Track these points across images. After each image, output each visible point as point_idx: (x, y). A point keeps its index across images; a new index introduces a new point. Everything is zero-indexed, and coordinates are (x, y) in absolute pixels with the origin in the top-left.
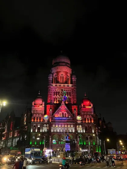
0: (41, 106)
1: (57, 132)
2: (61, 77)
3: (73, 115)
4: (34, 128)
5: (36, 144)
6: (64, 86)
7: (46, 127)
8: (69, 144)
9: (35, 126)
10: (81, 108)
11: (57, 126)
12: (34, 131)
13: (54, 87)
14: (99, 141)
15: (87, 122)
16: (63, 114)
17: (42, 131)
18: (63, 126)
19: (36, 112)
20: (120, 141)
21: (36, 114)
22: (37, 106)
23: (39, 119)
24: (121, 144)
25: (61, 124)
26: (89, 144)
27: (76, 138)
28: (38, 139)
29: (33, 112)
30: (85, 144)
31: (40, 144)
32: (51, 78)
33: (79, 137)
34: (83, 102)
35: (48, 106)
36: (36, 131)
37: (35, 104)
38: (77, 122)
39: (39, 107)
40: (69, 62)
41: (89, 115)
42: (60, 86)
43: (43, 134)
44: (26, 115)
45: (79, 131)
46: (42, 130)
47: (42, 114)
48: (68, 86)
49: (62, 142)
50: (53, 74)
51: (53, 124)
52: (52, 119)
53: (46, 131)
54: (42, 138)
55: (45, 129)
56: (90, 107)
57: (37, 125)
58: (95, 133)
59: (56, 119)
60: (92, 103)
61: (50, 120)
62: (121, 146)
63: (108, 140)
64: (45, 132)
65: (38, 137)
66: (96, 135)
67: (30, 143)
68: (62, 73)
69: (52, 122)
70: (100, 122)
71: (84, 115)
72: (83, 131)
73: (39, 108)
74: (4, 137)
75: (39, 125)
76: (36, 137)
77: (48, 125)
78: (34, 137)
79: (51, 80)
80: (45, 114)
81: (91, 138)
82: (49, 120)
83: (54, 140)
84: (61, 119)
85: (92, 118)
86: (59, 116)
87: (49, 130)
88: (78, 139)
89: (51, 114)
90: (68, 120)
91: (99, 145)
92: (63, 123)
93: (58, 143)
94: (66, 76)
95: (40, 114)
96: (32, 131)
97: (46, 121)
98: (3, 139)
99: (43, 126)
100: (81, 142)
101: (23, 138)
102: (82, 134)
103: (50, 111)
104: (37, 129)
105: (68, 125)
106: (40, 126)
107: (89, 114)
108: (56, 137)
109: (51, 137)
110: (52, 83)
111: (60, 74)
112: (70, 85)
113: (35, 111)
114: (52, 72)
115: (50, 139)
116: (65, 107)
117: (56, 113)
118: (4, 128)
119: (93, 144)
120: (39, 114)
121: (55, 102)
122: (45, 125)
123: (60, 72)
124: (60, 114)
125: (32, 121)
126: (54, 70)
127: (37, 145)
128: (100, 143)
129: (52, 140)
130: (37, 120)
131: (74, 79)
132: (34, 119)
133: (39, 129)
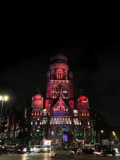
0: (40, 101)
1: (55, 125)
2: (59, 73)
3: (70, 109)
4: (34, 121)
5: (36, 135)
6: (62, 82)
7: (45, 120)
8: (67, 135)
9: (34, 120)
10: (77, 102)
11: (55, 119)
12: (34, 124)
13: (52, 83)
14: (94, 133)
15: (83, 115)
16: (61, 108)
17: (42, 124)
18: (61, 119)
19: (36, 107)
20: (113, 132)
21: (36, 108)
22: (37, 101)
23: (38, 113)
24: (114, 135)
25: (59, 117)
26: (85, 135)
27: (73, 130)
28: (38, 131)
29: (33, 107)
30: (81, 135)
31: (40, 135)
32: (49, 75)
33: (76, 129)
34: (79, 97)
35: (47, 101)
36: (36, 124)
37: (34, 99)
38: (74, 116)
39: (38, 101)
40: (66, 60)
41: (85, 109)
42: (58, 82)
43: (42, 126)
44: (26, 109)
45: (76, 124)
46: (42, 122)
47: (41, 108)
48: (65, 82)
49: (60, 133)
50: (51, 71)
51: (52, 117)
52: (50, 113)
53: (45, 123)
54: (41, 130)
55: (44, 122)
56: (86, 102)
57: (37, 119)
58: (90, 125)
59: (55, 113)
60: (88, 98)
61: (49, 113)
62: (114, 137)
63: (102, 131)
64: (44, 125)
65: (38, 129)
66: (91, 127)
67: (30, 135)
68: (60, 70)
69: (51, 115)
70: (95, 115)
71: (80, 109)
72: (79, 124)
73: (38, 103)
74: (6, 129)
75: (38, 118)
76: (36, 130)
77: (46, 118)
78: (34, 129)
79: (49, 76)
80: (44, 108)
81: (87, 130)
82: (47, 114)
83: (52, 132)
84: (59, 113)
85: (88, 112)
86: (57, 109)
87: (48, 123)
88: (75, 131)
89: (50, 108)
90: (65, 113)
91: (94, 136)
92: (61, 116)
93: (57, 134)
94: (63, 73)
95: (40, 108)
96: (32, 124)
97: (45, 115)
98: (6, 131)
99: (42, 119)
100: (77, 134)
101: (24, 130)
102: (79, 126)
103: (48, 105)
104: (36, 121)
105: (65, 118)
106: (40, 119)
107: (85, 107)
108: (54, 129)
109: (50, 129)
110: (51, 79)
111: (58, 71)
112: (67, 81)
113: (34, 106)
114: (51, 69)
115: (49, 131)
116: (63, 102)
117: (54, 108)
118: (6, 121)
119: (89, 135)
120: (38, 108)
121: (53, 97)
122: (44, 118)
123: (58, 68)
124: (58, 108)
125: (32, 114)
126: (52, 67)
127: (37, 137)
128: (95, 134)
129: (51, 132)
130: (37, 113)
131: (71, 76)
132: (34, 113)
133: (38, 122)
